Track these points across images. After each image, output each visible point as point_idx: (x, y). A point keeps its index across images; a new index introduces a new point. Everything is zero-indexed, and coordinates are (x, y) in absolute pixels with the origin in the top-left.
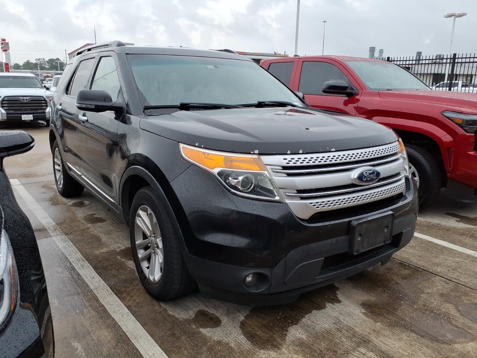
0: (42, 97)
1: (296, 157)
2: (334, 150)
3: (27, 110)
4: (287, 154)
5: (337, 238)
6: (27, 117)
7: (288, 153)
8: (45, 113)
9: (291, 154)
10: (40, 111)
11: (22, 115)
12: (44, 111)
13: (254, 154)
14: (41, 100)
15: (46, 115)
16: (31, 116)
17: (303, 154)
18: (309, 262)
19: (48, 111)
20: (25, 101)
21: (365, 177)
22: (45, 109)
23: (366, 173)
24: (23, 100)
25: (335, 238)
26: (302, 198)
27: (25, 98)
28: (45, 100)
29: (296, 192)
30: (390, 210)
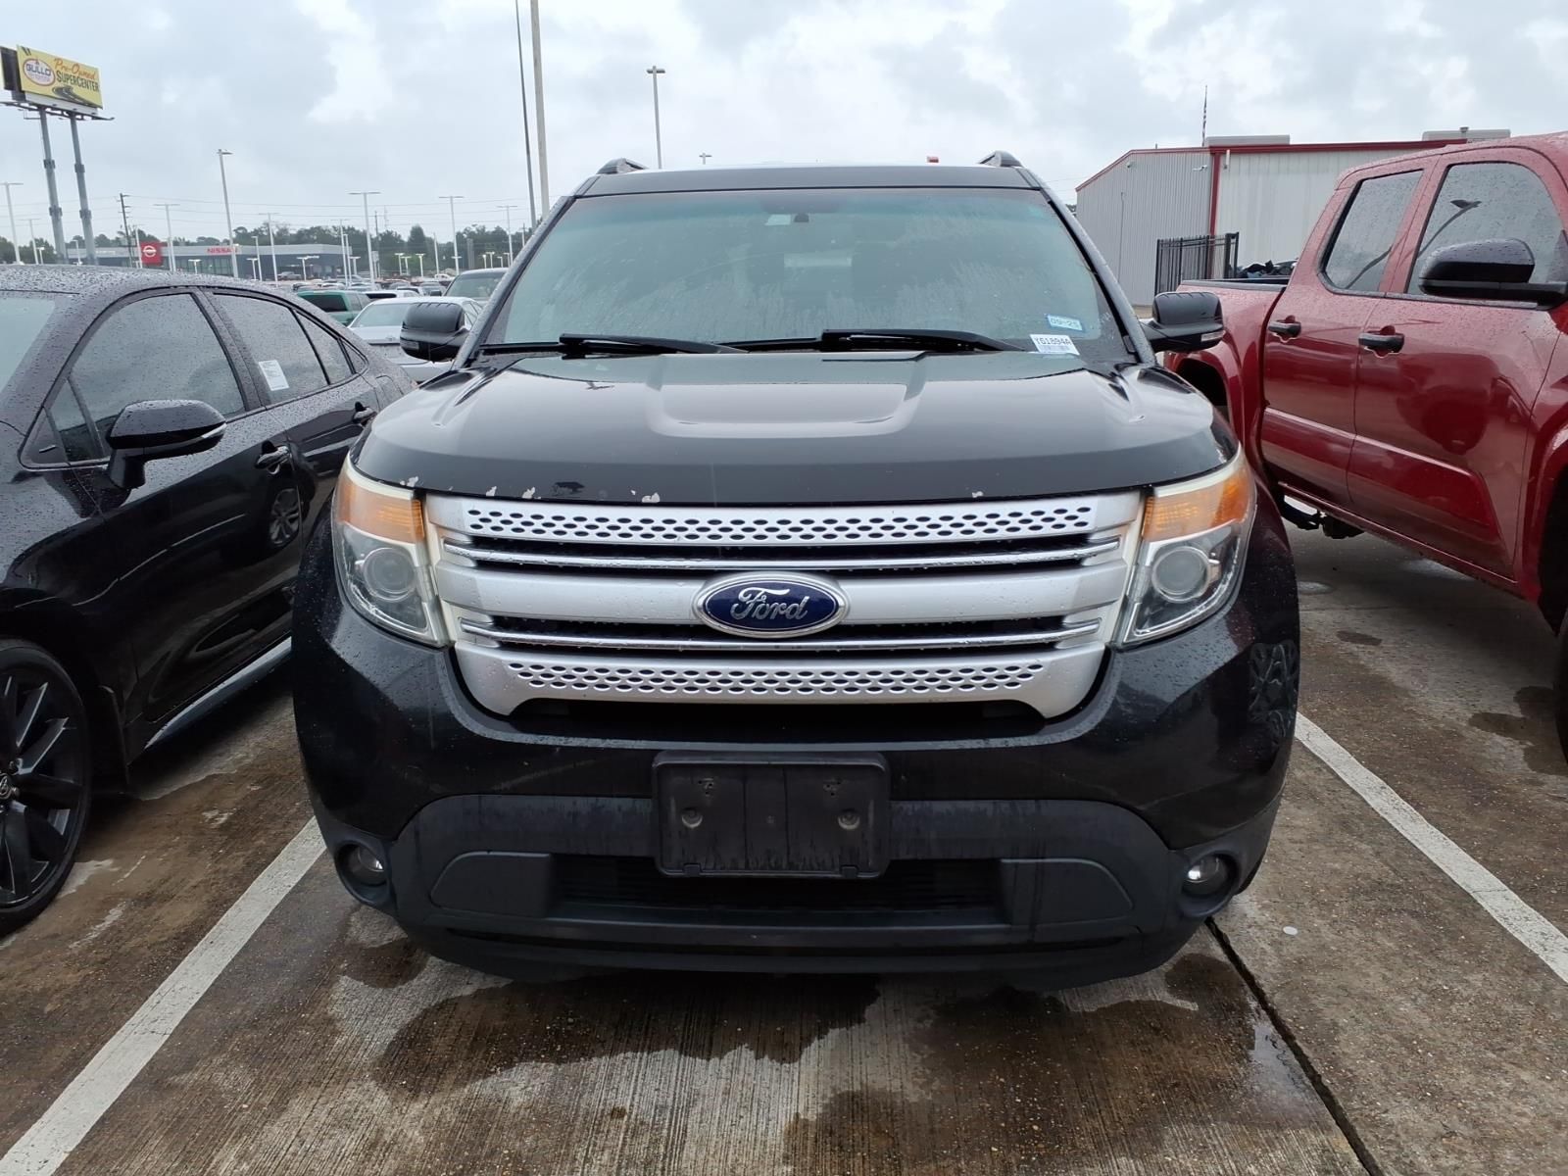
1: (507, 508)
2: (656, 498)
4: (484, 497)
5: (600, 799)
7: (488, 494)
9: (496, 498)
13: (405, 487)
17: (532, 500)
18: (491, 853)
21: (742, 605)
23: (754, 593)
25: (592, 800)
26: (507, 646)
29: (488, 620)
30: (882, 752)
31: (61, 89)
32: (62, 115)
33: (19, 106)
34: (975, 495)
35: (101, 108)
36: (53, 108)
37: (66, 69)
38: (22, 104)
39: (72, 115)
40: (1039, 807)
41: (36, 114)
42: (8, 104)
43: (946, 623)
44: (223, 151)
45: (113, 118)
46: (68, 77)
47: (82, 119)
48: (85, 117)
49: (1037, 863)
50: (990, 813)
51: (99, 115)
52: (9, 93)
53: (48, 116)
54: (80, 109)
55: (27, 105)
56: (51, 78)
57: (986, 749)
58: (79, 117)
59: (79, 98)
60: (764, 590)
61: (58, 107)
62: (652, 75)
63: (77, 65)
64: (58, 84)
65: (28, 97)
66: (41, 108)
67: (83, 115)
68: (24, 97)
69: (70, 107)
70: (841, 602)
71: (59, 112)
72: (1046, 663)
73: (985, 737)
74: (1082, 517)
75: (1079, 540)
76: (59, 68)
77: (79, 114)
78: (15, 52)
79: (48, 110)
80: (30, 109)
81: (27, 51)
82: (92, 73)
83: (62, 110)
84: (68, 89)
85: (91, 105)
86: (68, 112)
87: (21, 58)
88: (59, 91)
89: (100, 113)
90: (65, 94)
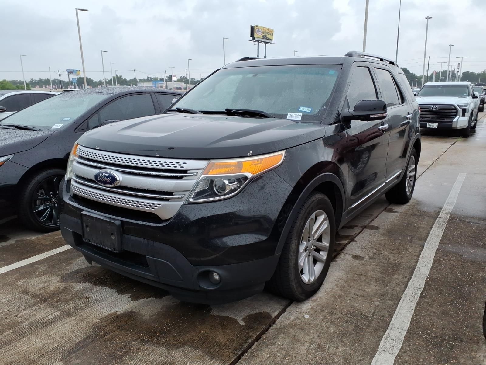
0: (452, 106)
3: (434, 118)
6: (432, 125)
8: (452, 122)
10: (447, 120)
11: (428, 123)
12: (451, 120)
14: (451, 108)
15: (452, 124)
16: (437, 124)
17: (84, 146)
19: (456, 120)
20: (434, 109)
21: (100, 177)
22: (453, 118)
24: (433, 108)
27: (435, 106)
28: (456, 109)
30: (120, 220)
31: (264, 36)
32: (263, 43)
33: (253, 41)
34: (157, 156)
35: (273, 40)
36: (261, 41)
37: (266, 30)
38: (254, 41)
39: (265, 43)
40: (153, 243)
41: (257, 43)
42: (251, 41)
43: (143, 189)
44: (296, 51)
45: (275, 43)
46: (266, 32)
47: (268, 44)
48: (269, 43)
49: (153, 259)
50: (143, 242)
51: (272, 43)
52: (251, 38)
53: (259, 43)
54: (268, 41)
55: (255, 41)
56: (262, 33)
57: (142, 224)
58: (267, 43)
59: (268, 38)
60: (104, 174)
61: (262, 41)
62: (427, 19)
63: (269, 29)
64: (263, 35)
65: (255, 39)
66: (258, 41)
67: (268, 42)
68: (254, 38)
69: (265, 40)
70: (118, 179)
71: (262, 42)
72: (162, 204)
73: (143, 221)
74: (183, 165)
75: (185, 171)
76: (264, 30)
77: (267, 42)
78: (254, 27)
79: (260, 42)
80: (256, 42)
81: (257, 26)
82: (272, 31)
83: (263, 42)
84: (265, 36)
85: (270, 40)
86: (264, 42)
87: (255, 28)
88: (263, 36)
89: (272, 42)
90: (265, 37)
